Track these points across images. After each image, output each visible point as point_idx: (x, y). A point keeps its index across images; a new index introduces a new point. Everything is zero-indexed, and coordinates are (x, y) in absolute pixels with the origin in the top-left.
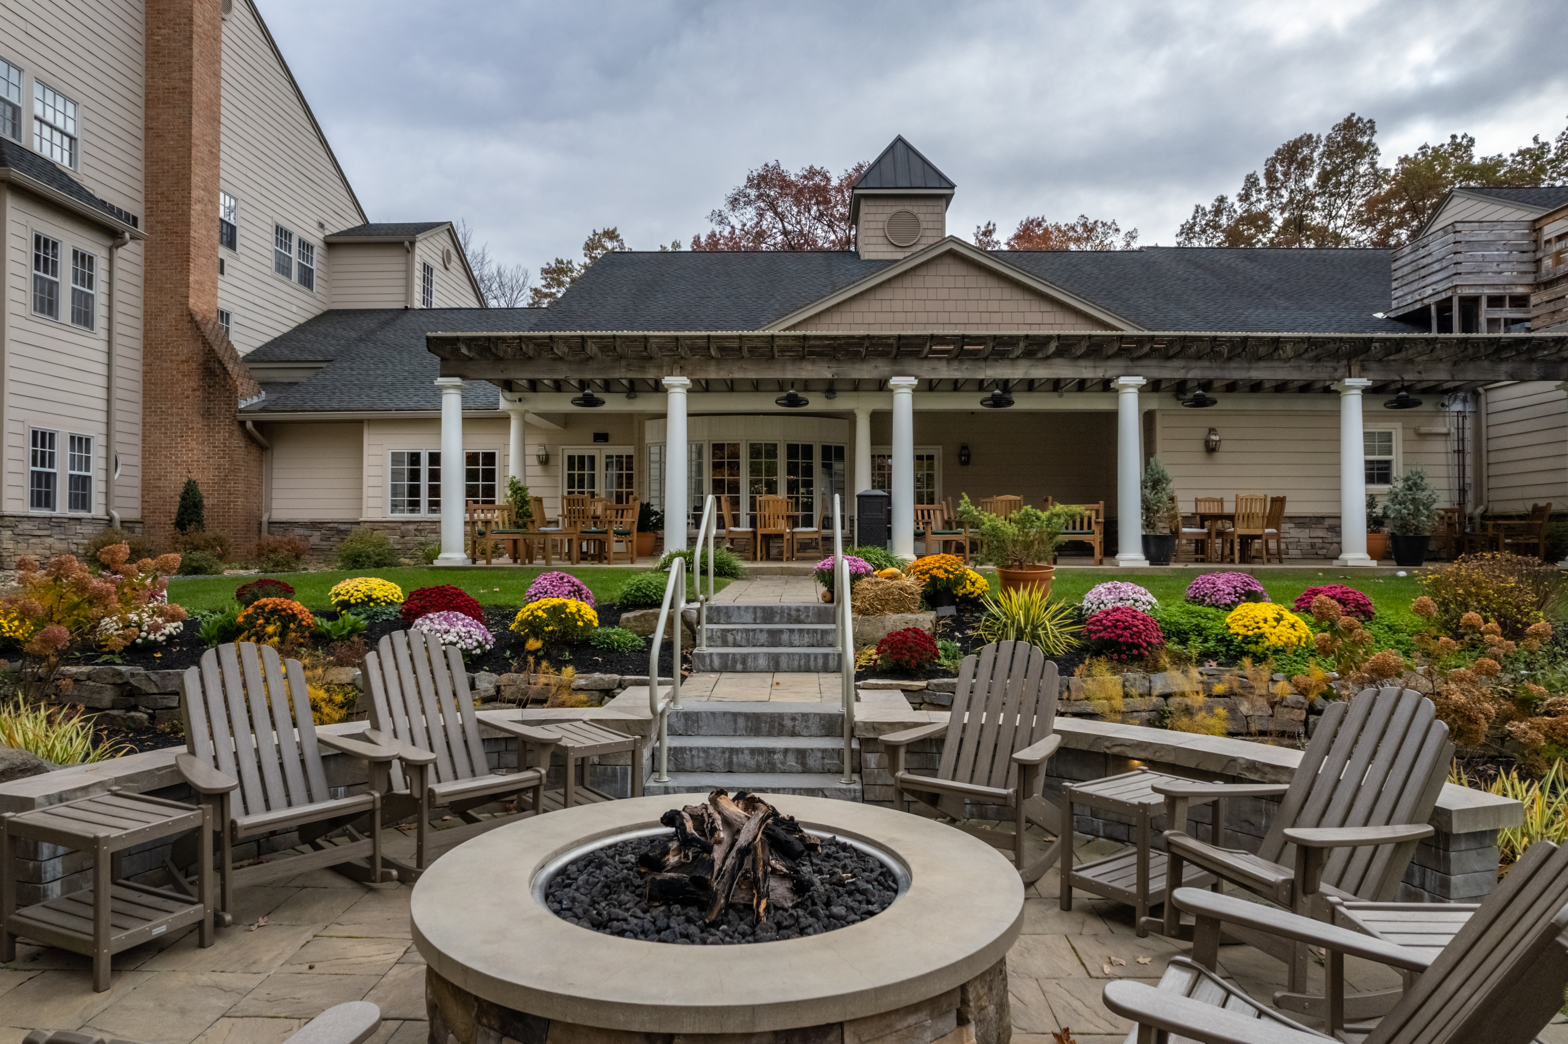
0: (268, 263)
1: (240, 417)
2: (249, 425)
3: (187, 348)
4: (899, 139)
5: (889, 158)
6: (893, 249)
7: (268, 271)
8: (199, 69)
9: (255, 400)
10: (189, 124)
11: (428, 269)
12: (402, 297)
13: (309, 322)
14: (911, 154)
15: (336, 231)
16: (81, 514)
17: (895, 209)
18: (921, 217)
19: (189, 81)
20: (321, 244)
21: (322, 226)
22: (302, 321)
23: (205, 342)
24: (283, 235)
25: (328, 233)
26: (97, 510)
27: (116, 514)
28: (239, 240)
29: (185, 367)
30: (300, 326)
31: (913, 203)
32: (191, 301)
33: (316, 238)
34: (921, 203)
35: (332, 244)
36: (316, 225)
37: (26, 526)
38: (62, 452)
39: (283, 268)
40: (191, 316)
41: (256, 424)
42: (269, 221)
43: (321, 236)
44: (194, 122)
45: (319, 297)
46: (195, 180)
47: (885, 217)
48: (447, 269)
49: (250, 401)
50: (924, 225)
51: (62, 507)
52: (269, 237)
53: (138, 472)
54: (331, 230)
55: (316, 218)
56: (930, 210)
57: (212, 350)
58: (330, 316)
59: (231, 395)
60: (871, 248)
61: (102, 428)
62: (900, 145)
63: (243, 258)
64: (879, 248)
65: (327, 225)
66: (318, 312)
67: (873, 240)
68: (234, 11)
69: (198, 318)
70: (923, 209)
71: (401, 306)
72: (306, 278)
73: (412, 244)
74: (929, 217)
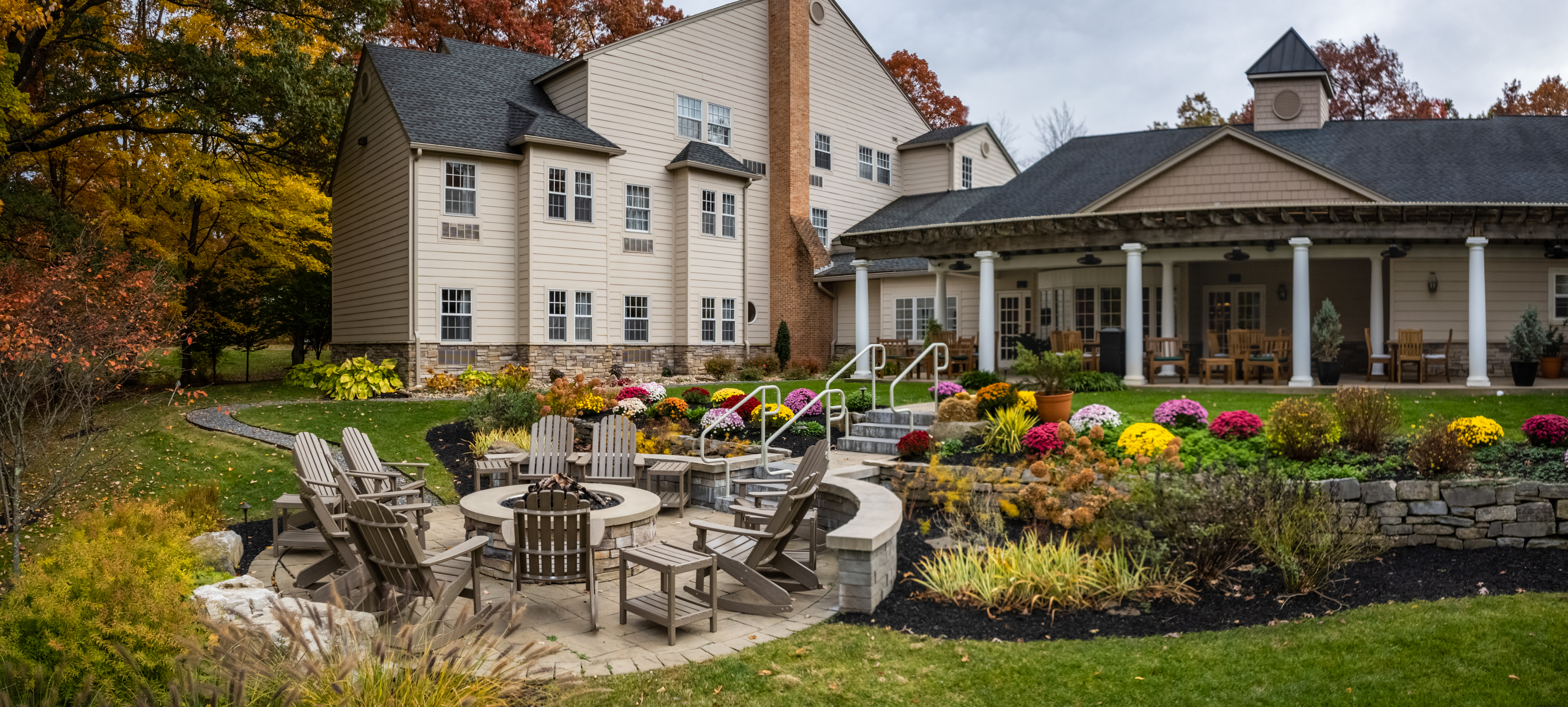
0: (854, 173)
1: (815, 280)
2: (820, 285)
3: (789, 240)
4: (1292, 32)
5: (1280, 47)
6: (1279, 121)
7: (854, 178)
8: (794, 66)
9: (826, 268)
10: (788, 102)
11: (967, 161)
12: (946, 183)
13: (887, 207)
14: (1298, 43)
15: (906, 141)
16: (729, 343)
17: (1281, 89)
18: (1301, 95)
19: (788, 76)
20: (895, 152)
21: (895, 139)
22: (881, 207)
23: (798, 235)
24: (865, 152)
25: (900, 143)
26: (738, 341)
27: (748, 343)
28: (832, 162)
29: (788, 251)
30: (880, 210)
31: (1295, 83)
32: (792, 210)
33: (891, 149)
34: (1301, 83)
35: (902, 151)
36: (891, 140)
37: (699, 351)
38: (719, 308)
39: (866, 174)
40: (791, 219)
41: (823, 284)
42: (854, 145)
43: (895, 146)
44: (792, 99)
45: (894, 188)
46: (793, 135)
47: (1272, 96)
48: (985, 157)
49: (822, 269)
50: (1304, 101)
51: (719, 340)
52: (854, 156)
53: (768, 316)
54: (902, 141)
55: (891, 135)
56: (1309, 88)
57: (801, 239)
58: (904, 201)
59: (810, 266)
60: (1262, 122)
61: (740, 293)
62: (1291, 35)
63: (835, 173)
64: (1268, 121)
65: (899, 138)
66: (894, 199)
67: (1264, 115)
68: (826, 16)
69: (795, 220)
70: (1303, 89)
71: (945, 190)
72: (884, 178)
73: (952, 145)
74: (1308, 95)
